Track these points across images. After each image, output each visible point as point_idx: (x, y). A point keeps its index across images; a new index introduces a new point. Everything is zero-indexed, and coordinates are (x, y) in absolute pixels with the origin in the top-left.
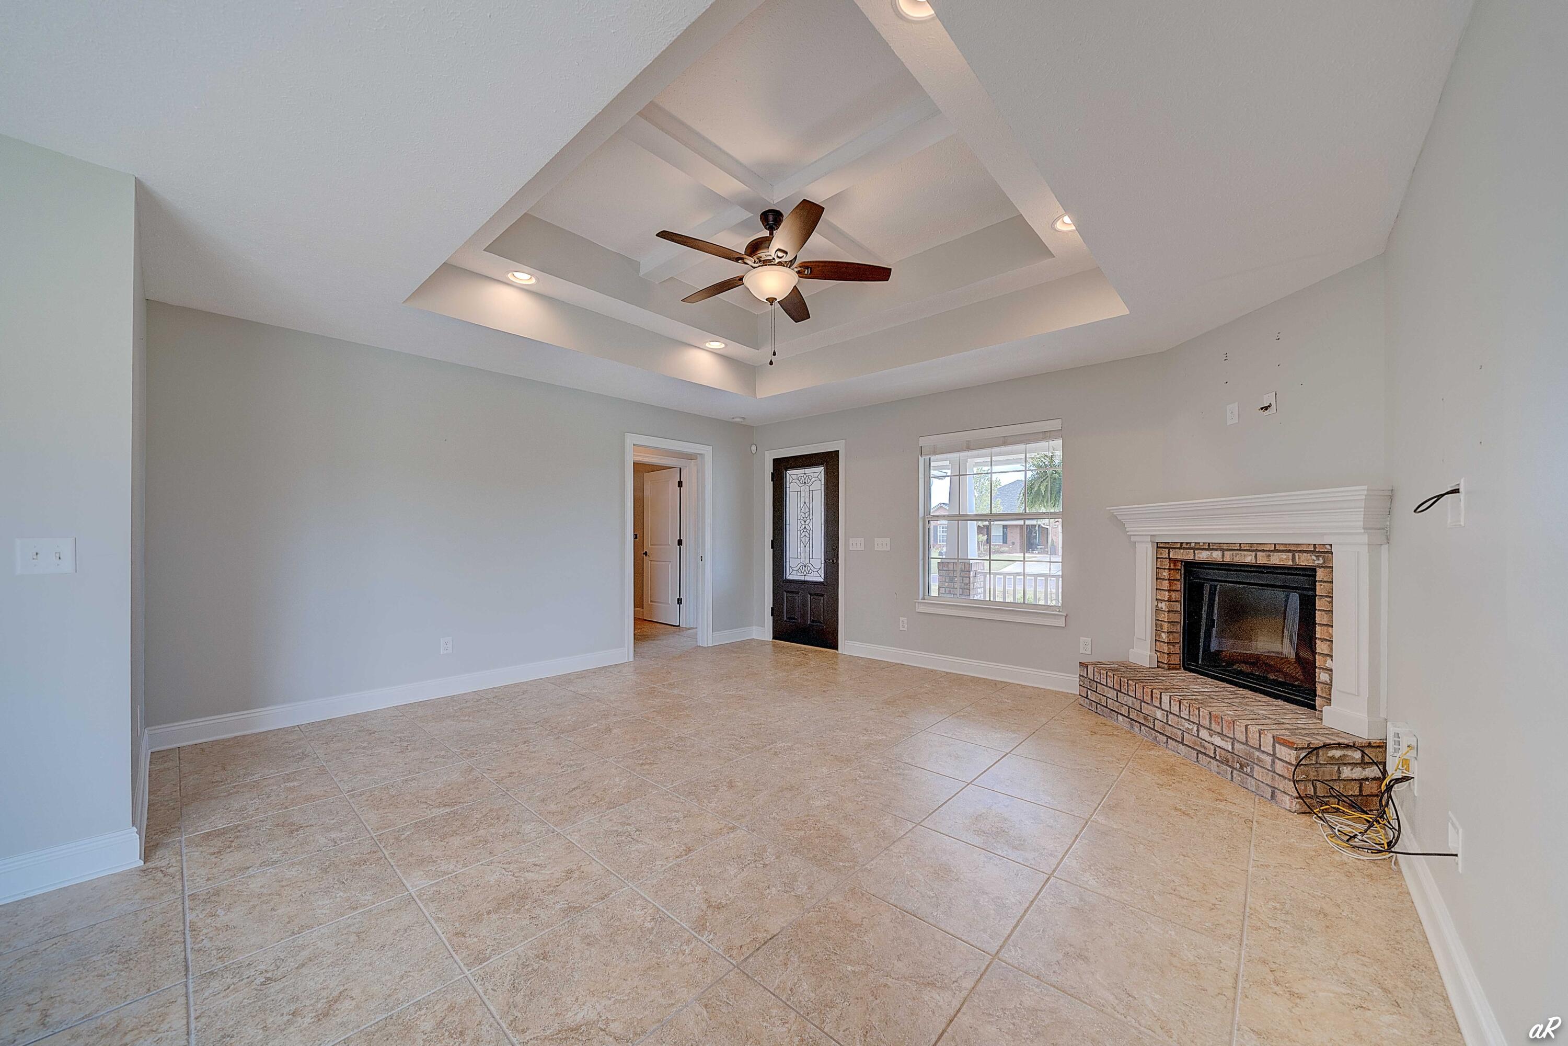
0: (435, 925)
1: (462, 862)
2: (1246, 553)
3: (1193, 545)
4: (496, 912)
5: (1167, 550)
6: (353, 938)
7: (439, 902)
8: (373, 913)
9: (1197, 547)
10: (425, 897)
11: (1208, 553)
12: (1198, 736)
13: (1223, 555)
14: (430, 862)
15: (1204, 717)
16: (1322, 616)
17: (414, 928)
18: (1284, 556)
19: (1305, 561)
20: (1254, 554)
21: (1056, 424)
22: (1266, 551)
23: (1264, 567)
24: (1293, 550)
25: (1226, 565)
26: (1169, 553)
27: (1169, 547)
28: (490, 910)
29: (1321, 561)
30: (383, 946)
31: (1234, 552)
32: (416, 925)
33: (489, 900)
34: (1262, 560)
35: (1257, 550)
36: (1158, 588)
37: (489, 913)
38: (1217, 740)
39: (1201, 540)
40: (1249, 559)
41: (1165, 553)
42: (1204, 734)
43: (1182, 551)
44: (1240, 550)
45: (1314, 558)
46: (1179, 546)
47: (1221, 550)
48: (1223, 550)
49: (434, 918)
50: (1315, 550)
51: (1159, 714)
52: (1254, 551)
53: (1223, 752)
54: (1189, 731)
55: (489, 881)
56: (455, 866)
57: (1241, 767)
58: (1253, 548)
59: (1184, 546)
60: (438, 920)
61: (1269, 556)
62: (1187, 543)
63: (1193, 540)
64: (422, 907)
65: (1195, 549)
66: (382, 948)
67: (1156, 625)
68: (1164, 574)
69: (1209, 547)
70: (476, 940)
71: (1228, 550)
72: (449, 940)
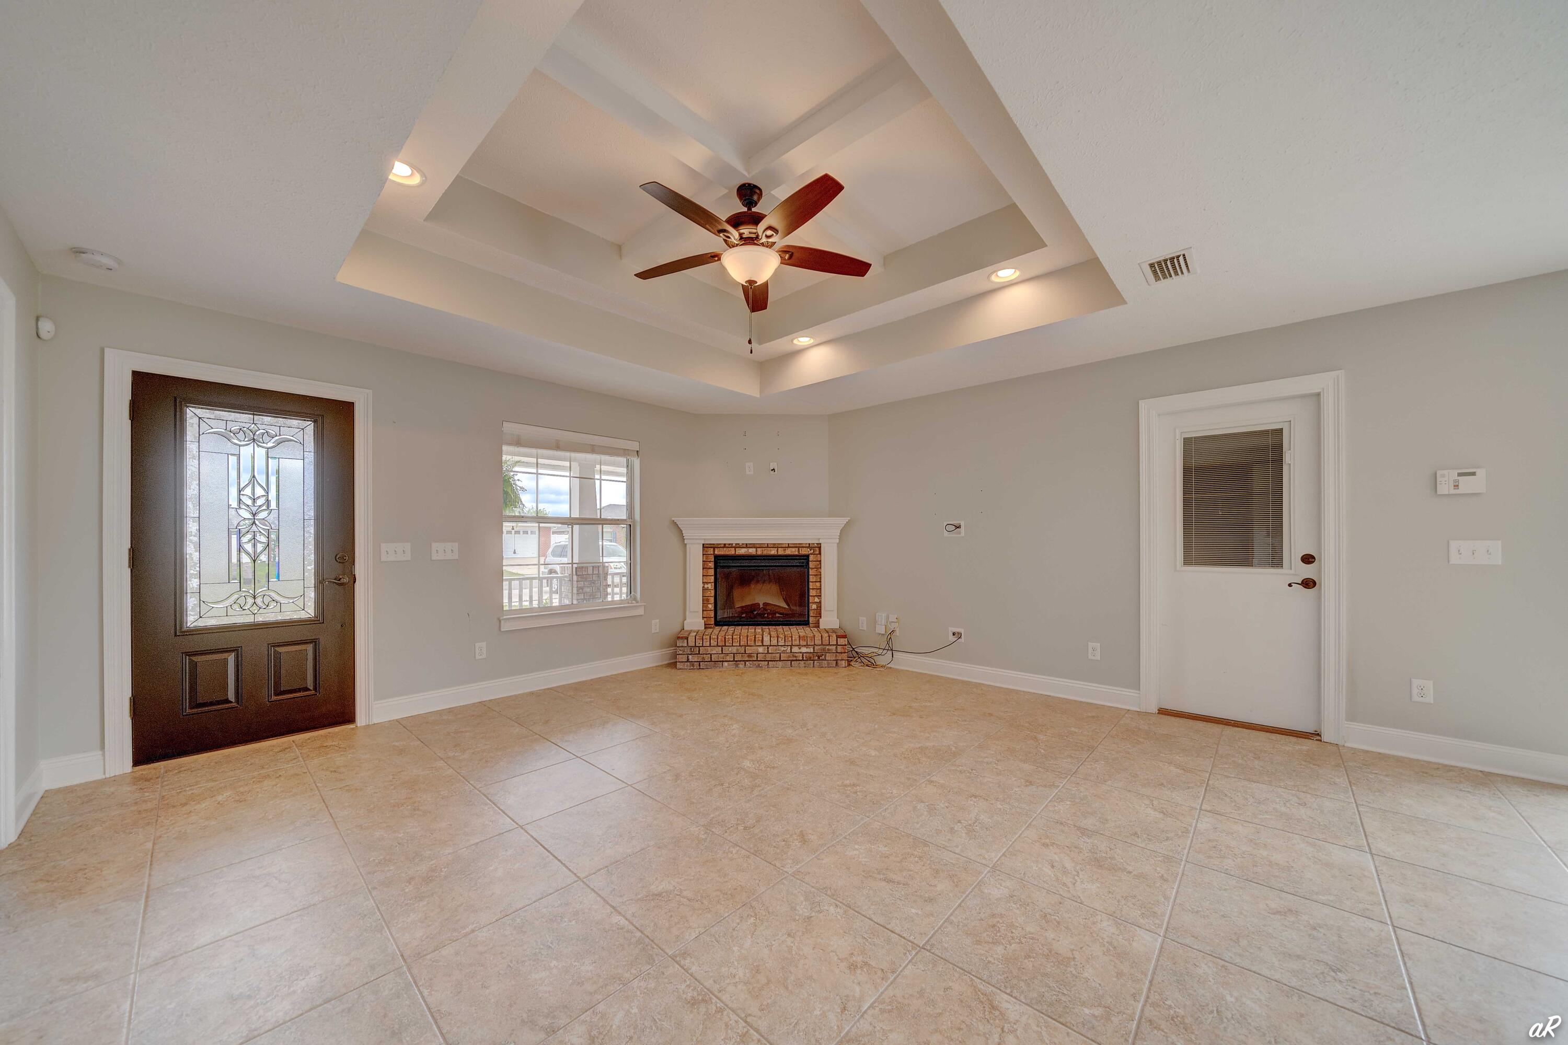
0: (1173, 898)
1: (1091, 919)
2: (771, 549)
3: (734, 545)
4: (1125, 869)
5: (712, 549)
6: (1244, 943)
7: (1152, 908)
8: (1212, 948)
9: (738, 546)
10: (1157, 922)
11: (746, 549)
12: (791, 652)
13: (757, 551)
14: (1115, 948)
15: (795, 640)
16: (813, 578)
17: (1189, 908)
18: (793, 549)
19: (804, 552)
20: (776, 549)
21: (635, 446)
22: (784, 547)
23: (782, 556)
24: (799, 546)
25: (758, 556)
26: (714, 551)
27: (714, 547)
28: (1127, 873)
29: (812, 551)
30: (1223, 916)
31: (764, 549)
32: (1186, 909)
33: (1118, 878)
34: (781, 552)
35: (778, 547)
36: (705, 574)
37: (1130, 872)
38: (804, 650)
39: (741, 542)
40: (773, 552)
41: (711, 551)
42: (795, 649)
43: (725, 549)
44: (768, 547)
45: (809, 550)
46: (722, 546)
47: (755, 547)
48: (757, 548)
49: (1169, 902)
50: (810, 546)
51: (761, 650)
52: (776, 547)
53: (808, 655)
54: (784, 652)
55: (1098, 887)
56: (1101, 921)
57: (819, 657)
58: (775, 546)
59: (727, 546)
60: (1166, 898)
61: (785, 550)
62: (729, 544)
63: (734, 542)
64: (1167, 915)
65: (735, 548)
66: (1225, 916)
67: (703, 599)
68: (710, 565)
69: (747, 546)
70: (1158, 869)
71: (759, 547)
72: (1174, 882)
